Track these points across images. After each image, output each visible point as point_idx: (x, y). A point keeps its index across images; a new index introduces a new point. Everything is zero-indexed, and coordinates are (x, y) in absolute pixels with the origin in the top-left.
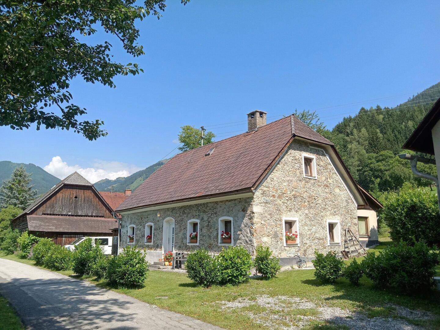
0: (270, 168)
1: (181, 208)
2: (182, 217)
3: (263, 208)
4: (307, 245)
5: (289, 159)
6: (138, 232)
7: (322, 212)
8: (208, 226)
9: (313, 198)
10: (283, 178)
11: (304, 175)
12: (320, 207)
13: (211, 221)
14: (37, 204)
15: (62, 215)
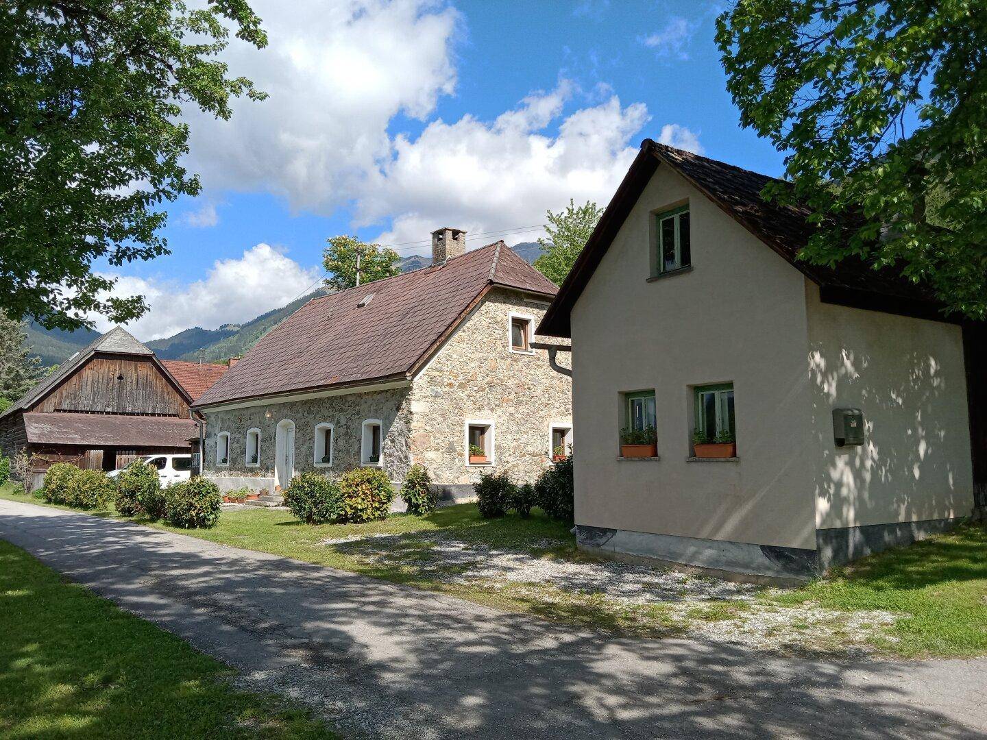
0: (442, 338)
1: (306, 402)
2: (307, 420)
3: (429, 404)
4: (510, 465)
5: (484, 322)
6: (235, 445)
7: (542, 410)
8: (346, 434)
9: (526, 387)
10: (469, 355)
11: (510, 348)
12: (539, 402)
13: (352, 427)
14: (42, 391)
15: (93, 412)
